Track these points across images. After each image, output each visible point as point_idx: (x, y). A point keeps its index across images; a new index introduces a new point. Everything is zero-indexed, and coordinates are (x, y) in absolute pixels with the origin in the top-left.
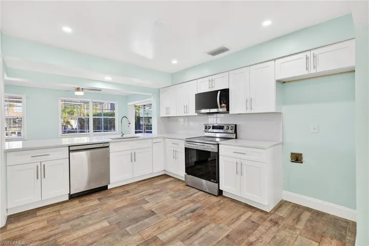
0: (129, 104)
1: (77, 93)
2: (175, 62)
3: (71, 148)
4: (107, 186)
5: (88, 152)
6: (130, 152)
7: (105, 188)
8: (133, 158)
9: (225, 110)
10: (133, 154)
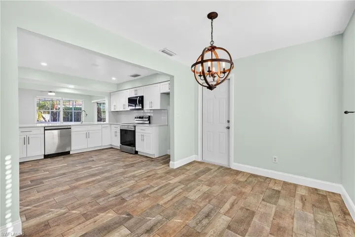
0: (93, 102)
1: (50, 94)
2: (114, 79)
3: (46, 128)
4: (69, 152)
5: (59, 130)
6: (85, 132)
7: (68, 153)
8: (88, 135)
9: (141, 107)
10: (88, 134)
